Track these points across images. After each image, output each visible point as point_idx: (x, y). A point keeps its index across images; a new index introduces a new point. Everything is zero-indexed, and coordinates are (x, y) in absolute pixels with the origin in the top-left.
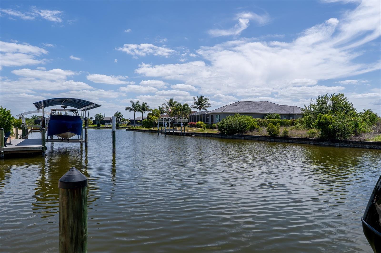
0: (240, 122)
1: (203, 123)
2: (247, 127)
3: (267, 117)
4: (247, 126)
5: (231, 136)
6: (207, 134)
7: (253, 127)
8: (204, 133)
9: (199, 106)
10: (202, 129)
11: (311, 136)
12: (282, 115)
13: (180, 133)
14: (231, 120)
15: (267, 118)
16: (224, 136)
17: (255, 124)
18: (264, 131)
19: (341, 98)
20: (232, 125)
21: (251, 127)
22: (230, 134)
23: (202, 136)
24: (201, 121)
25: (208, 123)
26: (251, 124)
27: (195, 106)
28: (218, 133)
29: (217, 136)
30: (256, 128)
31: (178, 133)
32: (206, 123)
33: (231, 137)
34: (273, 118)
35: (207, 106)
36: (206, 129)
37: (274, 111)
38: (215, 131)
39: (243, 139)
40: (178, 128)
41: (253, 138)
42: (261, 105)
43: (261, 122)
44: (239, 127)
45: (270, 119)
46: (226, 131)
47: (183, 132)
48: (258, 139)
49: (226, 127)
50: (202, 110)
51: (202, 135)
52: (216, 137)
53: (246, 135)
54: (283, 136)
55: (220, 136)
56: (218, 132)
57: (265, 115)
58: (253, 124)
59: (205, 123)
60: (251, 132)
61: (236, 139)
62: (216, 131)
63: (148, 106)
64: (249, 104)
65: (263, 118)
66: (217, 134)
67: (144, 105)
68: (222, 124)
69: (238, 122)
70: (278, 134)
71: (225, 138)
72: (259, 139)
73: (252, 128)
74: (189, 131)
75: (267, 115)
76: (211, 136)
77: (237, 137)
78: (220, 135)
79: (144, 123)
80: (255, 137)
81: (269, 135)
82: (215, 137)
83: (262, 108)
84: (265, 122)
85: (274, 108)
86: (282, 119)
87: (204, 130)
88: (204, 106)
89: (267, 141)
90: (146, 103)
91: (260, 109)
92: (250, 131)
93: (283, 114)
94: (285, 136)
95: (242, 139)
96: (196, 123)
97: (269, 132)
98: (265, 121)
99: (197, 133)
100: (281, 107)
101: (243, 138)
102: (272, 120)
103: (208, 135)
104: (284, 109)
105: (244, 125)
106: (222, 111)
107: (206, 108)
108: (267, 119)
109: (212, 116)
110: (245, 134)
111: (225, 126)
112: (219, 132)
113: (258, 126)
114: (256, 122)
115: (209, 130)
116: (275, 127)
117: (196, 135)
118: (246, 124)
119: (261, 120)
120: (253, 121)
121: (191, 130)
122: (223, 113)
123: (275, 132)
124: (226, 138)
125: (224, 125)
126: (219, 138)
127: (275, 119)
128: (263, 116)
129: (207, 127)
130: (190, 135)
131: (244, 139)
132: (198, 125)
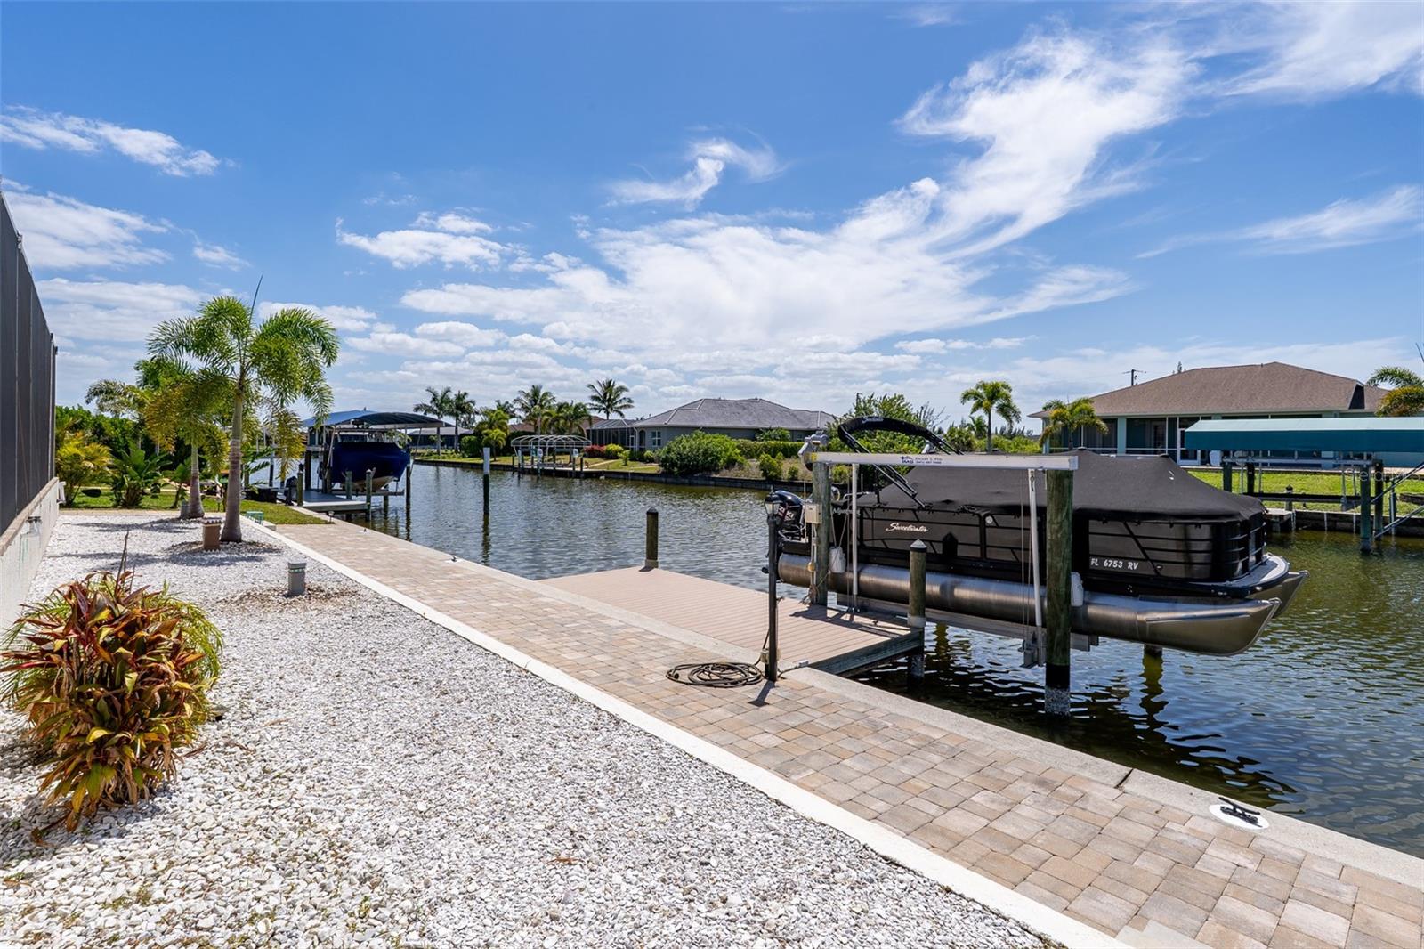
0: (706, 450)
1: (621, 447)
2: (719, 460)
3: (762, 436)
4: (719, 457)
5: (687, 478)
6: (633, 474)
7: (733, 459)
8: (628, 473)
9: (604, 406)
10: (621, 462)
11: (840, 478)
12: (792, 431)
13: (570, 472)
14: (687, 445)
15: (762, 438)
16: (671, 479)
17: (736, 454)
18: (753, 469)
19: (899, 404)
20: (689, 457)
21: (728, 460)
22: (683, 475)
23: (622, 479)
24: (617, 444)
25: (632, 449)
26: (728, 454)
27: (597, 405)
28: (658, 472)
29: (656, 479)
30: (738, 462)
31: (566, 472)
32: (629, 449)
33: (687, 481)
34: (775, 439)
36: (629, 462)
37: (778, 423)
39: (712, 485)
40: (564, 459)
41: (731, 483)
42: (750, 407)
43: (750, 446)
44: (704, 460)
45: (769, 441)
46: (676, 469)
47: (578, 469)
49: (677, 459)
50: (614, 416)
51: (622, 477)
52: (653, 481)
53: (718, 476)
54: (789, 479)
55: (663, 479)
56: (658, 470)
57: (758, 431)
59: (625, 449)
60: (729, 469)
61: (697, 485)
62: (653, 468)
63: (471, 402)
65: (755, 439)
66: (655, 474)
67: (460, 398)
68: (669, 452)
69: (702, 450)
70: (780, 475)
71: (673, 483)
73: (731, 463)
74: (591, 468)
75: (761, 432)
76: (642, 478)
77: (699, 482)
78: (664, 477)
79: (467, 445)
80: (736, 480)
81: (763, 477)
82: (651, 481)
83: (751, 414)
84: (757, 447)
85: (777, 416)
86: (793, 441)
87: (625, 465)
88: (618, 405)
89: (759, 490)
90: (466, 394)
91: (748, 418)
92: (726, 468)
93: (795, 430)
94: (793, 478)
95: (710, 485)
96: (605, 448)
97: (762, 472)
99: (611, 472)
100: (793, 415)
101: (712, 482)
102: (773, 442)
103: (636, 477)
104: (799, 419)
105: (713, 456)
106: (665, 424)
107: (622, 411)
108: (763, 440)
109: (642, 433)
110: (716, 474)
111: (675, 457)
112: (662, 469)
113: (743, 458)
114: (739, 447)
115: (638, 465)
116: (775, 461)
117: (607, 475)
118: (717, 453)
119: (750, 442)
120: (731, 446)
121: (595, 465)
122: (668, 427)
123: (775, 470)
124: (677, 484)
125: (672, 455)
126: (660, 483)
127: (779, 442)
128: (754, 433)
129: (633, 459)
130: (594, 477)
131: (715, 485)
132: (609, 452)
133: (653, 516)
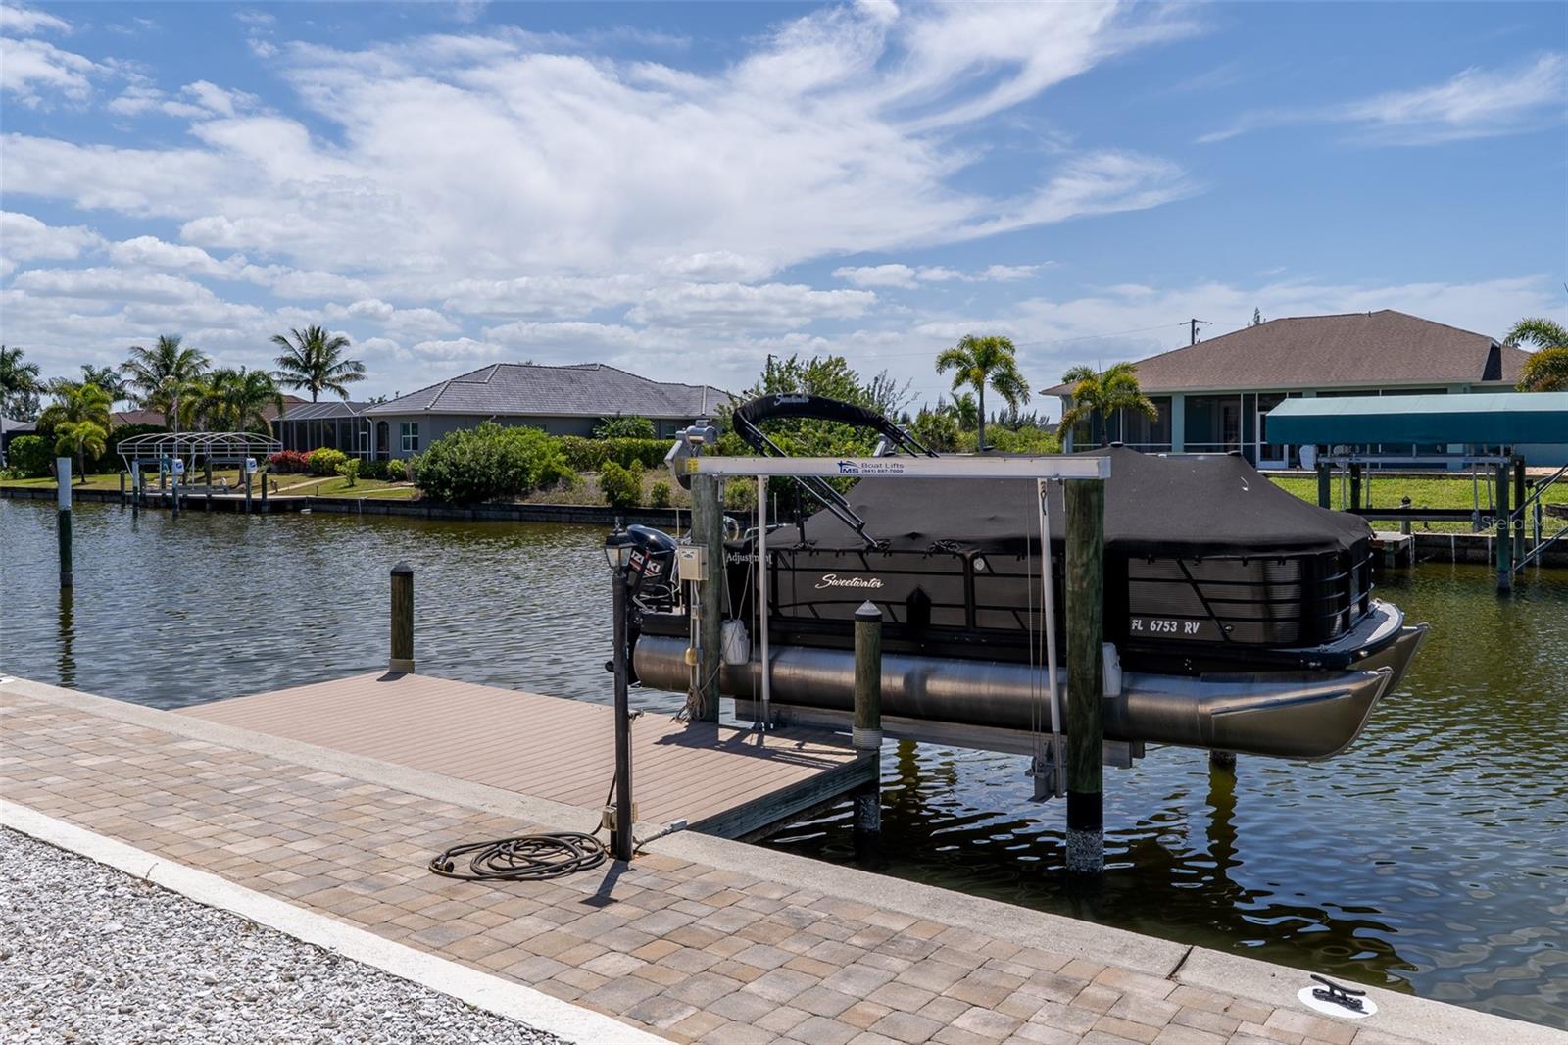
0: (503, 456)
1: (341, 454)
2: (528, 474)
3: (604, 431)
4: (527, 469)
5: (469, 508)
6: (366, 503)
7: (553, 472)
8: (356, 501)
9: (306, 376)
10: (342, 480)
11: (737, 501)
12: (657, 421)
13: (242, 502)
15: (604, 434)
16: (440, 510)
17: (559, 463)
18: (588, 490)
19: (837, 374)
20: (472, 469)
21: (544, 473)
22: (462, 503)
23: (345, 512)
24: (333, 448)
25: (363, 456)
26: (545, 462)
27: (292, 375)
28: (414, 497)
29: (411, 510)
30: (563, 477)
31: (233, 502)
32: (356, 456)
33: (468, 513)
34: (628, 435)
35: (348, 376)
36: (357, 481)
37: (632, 406)
38: (402, 492)
39: (516, 520)
41: (550, 514)
42: (583, 380)
43: (583, 449)
44: (500, 474)
45: (617, 439)
46: (448, 493)
47: (257, 496)
48: (571, 518)
49: (450, 473)
50: (327, 396)
51: (344, 508)
52: (406, 515)
53: (526, 502)
54: (652, 505)
55: (425, 511)
56: (413, 494)
57: (598, 421)
58: (553, 464)
59: (350, 456)
60: (546, 491)
61: (488, 519)
62: (405, 491)
63: (29, 368)
64: (533, 378)
65: (591, 436)
66: (409, 502)
68: (433, 462)
69: (496, 457)
70: (638, 499)
71: (443, 518)
72: (574, 519)
73: (549, 479)
74: (283, 493)
75: (603, 423)
76: (383, 509)
77: (491, 514)
78: (426, 507)
79: (22, 453)
80: (559, 510)
81: (607, 502)
82: (402, 515)
83: (584, 392)
84: (595, 449)
85: (631, 394)
86: (660, 439)
87: (350, 487)
88: (335, 375)
89: (597, 525)
90: (17, 353)
91: (579, 399)
92: (542, 488)
93: (663, 419)
94: (661, 503)
95: (512, 520)
96: (310, 455)
97: (606, 493)
98: (598, 449)
99: (324, 499)
100: (658, 391)
101: (516, 514)
102: (624, 441)
103: (372, 509)
104: (668, 400)
105: (517, 466)
106: (426, 409)
107: (344, 385)
108: (606, 437)
109: (382, 427)
110: (523, 500)
111: (445, 470)
112: (421, 492)
113: (571, 469)
114: (563, 451)
115: (375, 486)
116: (628, 474)
117: (315, 506)
118: (525, 461)
119: (583, 442)
120: (551, 448)
121: (291, 488)
122: (431, 415)
123: (628, 489)
124: (450, 519)
125: (440, 466)
126: (420, 517)
127: (634, 441)
128: (590, 425)
129: (365, 475)
130: (290, 511)
131: (521, 520)
132: (318, 462)
133: (403, 578)
